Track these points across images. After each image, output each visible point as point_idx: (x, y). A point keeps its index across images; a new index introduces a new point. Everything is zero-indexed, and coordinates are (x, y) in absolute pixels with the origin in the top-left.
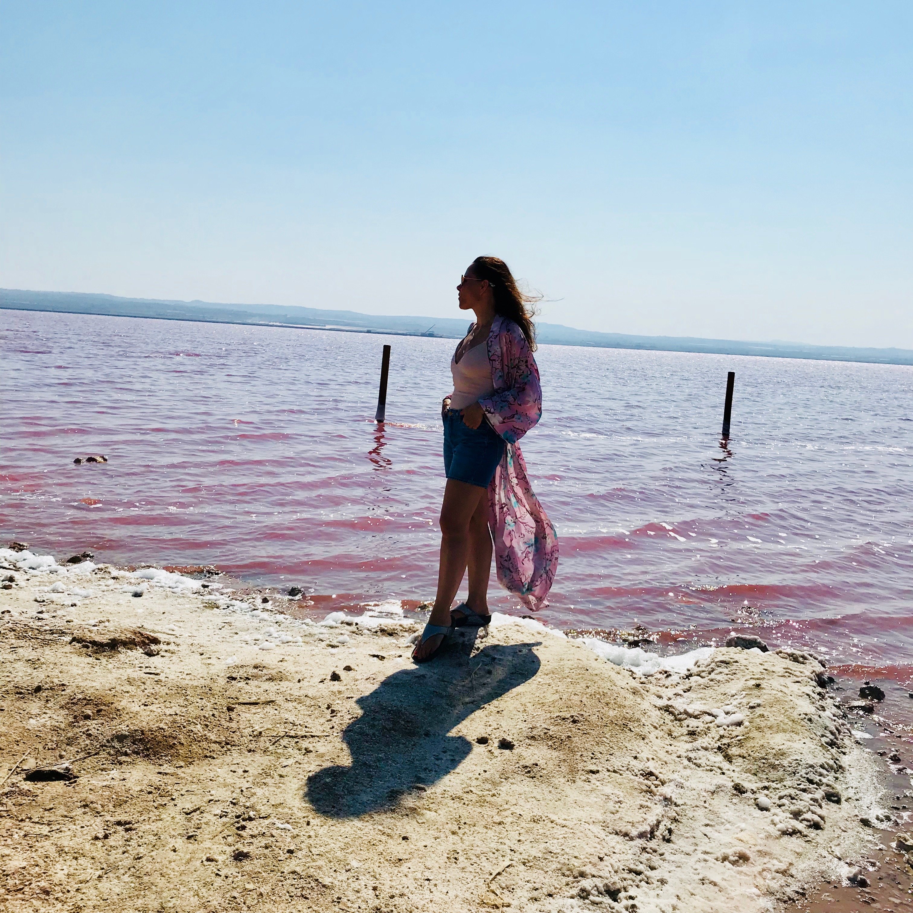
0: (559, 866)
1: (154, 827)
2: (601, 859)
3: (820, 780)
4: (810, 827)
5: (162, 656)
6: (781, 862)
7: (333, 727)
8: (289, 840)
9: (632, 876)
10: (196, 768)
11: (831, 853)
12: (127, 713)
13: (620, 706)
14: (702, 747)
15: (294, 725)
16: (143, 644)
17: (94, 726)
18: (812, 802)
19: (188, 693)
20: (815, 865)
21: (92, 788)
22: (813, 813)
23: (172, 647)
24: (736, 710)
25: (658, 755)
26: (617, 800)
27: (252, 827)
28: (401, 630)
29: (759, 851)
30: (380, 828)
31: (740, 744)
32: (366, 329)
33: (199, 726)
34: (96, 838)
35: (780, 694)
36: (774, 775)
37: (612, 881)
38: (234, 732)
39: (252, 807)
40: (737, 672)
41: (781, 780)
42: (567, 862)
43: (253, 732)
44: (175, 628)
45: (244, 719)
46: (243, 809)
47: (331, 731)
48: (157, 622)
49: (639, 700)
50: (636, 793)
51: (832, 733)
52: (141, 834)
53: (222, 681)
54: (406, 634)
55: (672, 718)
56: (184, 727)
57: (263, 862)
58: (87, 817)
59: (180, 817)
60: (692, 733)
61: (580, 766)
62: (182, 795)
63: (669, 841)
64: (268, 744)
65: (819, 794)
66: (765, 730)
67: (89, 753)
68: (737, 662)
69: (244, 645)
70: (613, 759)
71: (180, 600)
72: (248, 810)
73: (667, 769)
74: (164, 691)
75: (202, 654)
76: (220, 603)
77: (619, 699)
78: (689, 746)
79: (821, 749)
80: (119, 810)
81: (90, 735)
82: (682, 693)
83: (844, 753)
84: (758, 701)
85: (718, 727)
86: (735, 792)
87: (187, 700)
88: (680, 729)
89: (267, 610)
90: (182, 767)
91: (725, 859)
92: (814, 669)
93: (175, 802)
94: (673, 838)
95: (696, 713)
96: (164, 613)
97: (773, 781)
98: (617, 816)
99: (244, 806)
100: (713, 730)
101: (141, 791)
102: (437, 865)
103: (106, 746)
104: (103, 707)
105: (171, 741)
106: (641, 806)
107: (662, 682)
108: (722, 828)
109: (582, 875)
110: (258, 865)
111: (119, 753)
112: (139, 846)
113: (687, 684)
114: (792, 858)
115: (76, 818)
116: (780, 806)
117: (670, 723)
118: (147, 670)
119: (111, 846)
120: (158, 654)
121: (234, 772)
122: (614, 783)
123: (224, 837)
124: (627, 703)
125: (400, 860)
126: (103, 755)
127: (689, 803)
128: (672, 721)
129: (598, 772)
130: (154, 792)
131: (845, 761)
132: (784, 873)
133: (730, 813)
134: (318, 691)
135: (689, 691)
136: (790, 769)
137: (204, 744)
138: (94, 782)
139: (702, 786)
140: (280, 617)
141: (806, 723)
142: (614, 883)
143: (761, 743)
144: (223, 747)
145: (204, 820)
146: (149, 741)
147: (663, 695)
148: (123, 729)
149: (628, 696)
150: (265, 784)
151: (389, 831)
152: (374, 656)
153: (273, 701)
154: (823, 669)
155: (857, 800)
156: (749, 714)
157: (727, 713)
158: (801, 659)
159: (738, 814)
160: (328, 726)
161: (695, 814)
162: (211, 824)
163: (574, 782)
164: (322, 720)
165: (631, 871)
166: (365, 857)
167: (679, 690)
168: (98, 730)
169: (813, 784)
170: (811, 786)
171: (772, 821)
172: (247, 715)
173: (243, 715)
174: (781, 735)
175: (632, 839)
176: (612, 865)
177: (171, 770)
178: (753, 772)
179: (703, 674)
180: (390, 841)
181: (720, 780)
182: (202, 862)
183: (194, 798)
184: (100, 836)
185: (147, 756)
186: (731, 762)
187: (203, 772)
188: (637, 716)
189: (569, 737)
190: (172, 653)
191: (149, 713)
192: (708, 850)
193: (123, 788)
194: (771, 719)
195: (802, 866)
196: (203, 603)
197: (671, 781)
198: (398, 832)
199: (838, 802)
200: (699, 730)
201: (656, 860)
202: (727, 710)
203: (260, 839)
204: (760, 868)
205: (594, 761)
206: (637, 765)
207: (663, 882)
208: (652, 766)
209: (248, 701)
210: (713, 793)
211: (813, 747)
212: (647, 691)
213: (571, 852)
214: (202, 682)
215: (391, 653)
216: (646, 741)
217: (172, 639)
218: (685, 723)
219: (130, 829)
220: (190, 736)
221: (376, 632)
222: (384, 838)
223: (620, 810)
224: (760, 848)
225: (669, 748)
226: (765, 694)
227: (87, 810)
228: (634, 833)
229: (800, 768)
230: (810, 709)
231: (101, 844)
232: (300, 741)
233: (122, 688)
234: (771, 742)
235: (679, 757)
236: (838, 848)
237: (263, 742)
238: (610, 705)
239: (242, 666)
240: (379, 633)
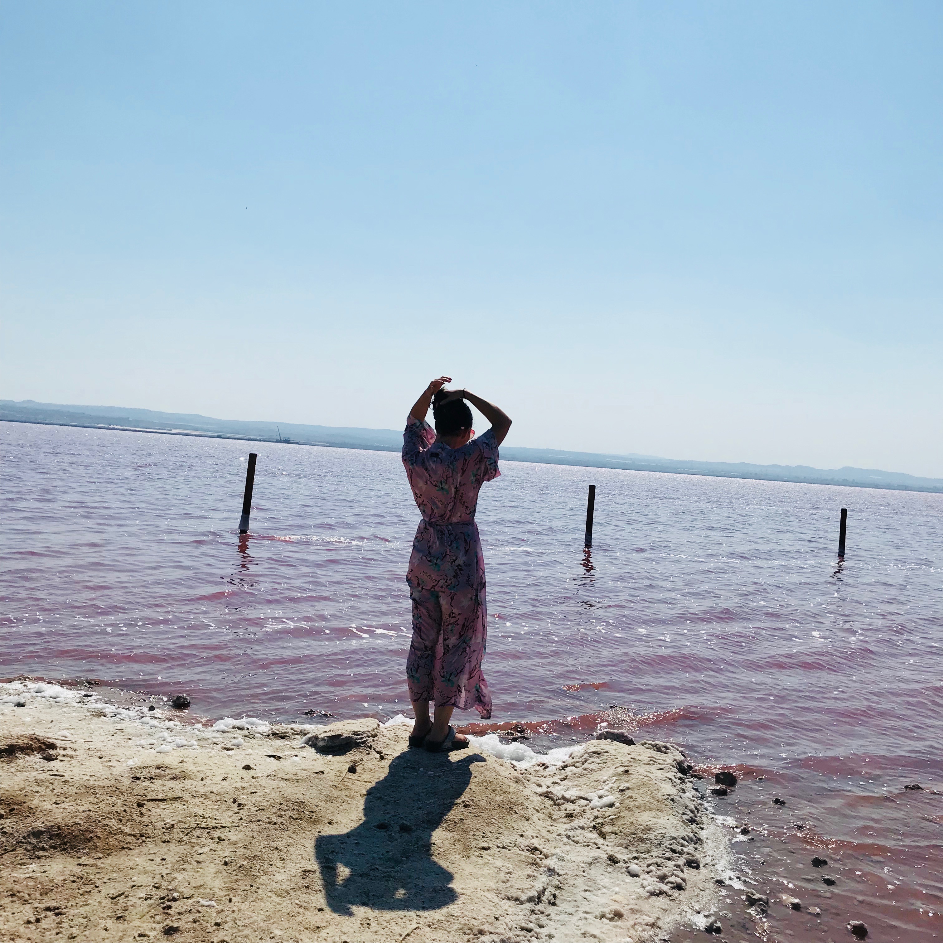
0: (460, 926)
1: (83, 910)
2: (497, 919)
3: (682, 850)
4: (674, 888)
5: (61, 761)
6: (649, 916)
7: (241, 819)
8: (215, 915)
9: (524, 933)
10: (114, 859)
11: (692, 908)
12: (41, 811)
13: (505, 793)
14: (579, 827)
15: (204, 817)
16: (40, 750)
17: (8, 824)
18: (675, 868)
19: (97, 791)
20: (678, 918)
21: (16, 880)
22: (676, 876)
23: (69, 752)
24: (608, 794)
25: (541, 834)
26: (508, 871)
27: (176, 907)
28: (293, 733)
29: (631, 909)
30: (297, 902)
31: (613, 822)
32: (216, 434)
33: (113, 820)
34: (29, 922)
35: (646, 778)
36: (642, 847)
37: (508, 936)
38: (147, 826)
39: (175, 890)
40: (607, 761)
41: (649, 851)
42: (467, 922)
43: (165, 824)
44: (68, 735)
45: (154, 814)
46: (166, 892)
47: (240, 822)
48: (47, 730)
49: (521, 788)
50: (523, 865)
51: (692, 811)
52: (70, 917)
53: (127, 782)
54: (298, 737)
55: (552, 803)
56: (99, 822)
57: (193, 935)
58: (16, 905)
59: (107, 901)
60: (570, 816)
61: (473, 844)
62: (105, 883)
63: (554, 904)
64: (181, 835)
65: (681, 861)
66: (634, 809)
67: (5, 850)
68: (607, 752)
69: (140, 748)
70: (502, 837)
71: (65, 709)
72: (171, 892)
73: (549, 845)
74: (73, 790)
75: (101, 758)
76: (107, 711)
77: (503, 787)
78: (568, 826)
79: (682, 824)
80: (45, 898)
81: (5, 833)
82: (559, 781)
83: (702, 829)
84: (627, 785)
85: (593, 809)
86: (609, 862)
87: (97, 798)
88: (559, 812)
89: (155, 718)
90: (100, 858)
91: (603, 916)
92: (676, 758)
93: (99, 889)
94: (557, 902)
95: (573, 798)
96: (52, 721)
97: (642, 853)
98: (508, 884)
99: (167, 889)
100: (588, 812)
101: (65, 880)
102: (352, 930)
103: (23, 843)
104: (15, 807)
105: (88, 835)
106: (529, 875)
107: (540, 774)
108: (599, 892)
109: (481, 932)
110: (189, 937)
111: (35, 848)
112: (72, 927)
113: (563, 774)
114: (659, 914)
115: (6, 905)
116: (648, 873)
117: (550, 808)
118: (51, 773)
119: (44, 929)
120: (56, 759)
121: (153, 860)
122: (504, 857)
123: (152, 917)
124: (511, 790)
125: (318, 927)
126: (20, 851)
127: (569, 873)
128: (552, 806)
129: (489, 848)
130: (77, 880)
131: (703, 834)
132: (653, 925)
133: (606, 880)
134: (222, 788)
135: (565, 779)
136: (656, 841)
137: (120, 837)
138: (16, 875)
139: (580, 859)
140: (170, 724)
141: (669, 802)
142: (509, 938)
143: (631, 820)
144: (138, 839)
145: (129, 903)
146: (65, 836)
147: (542, 784)
148: (39, 825)
149: (511, 784)
150: (184, 869)
151: (306, 904)
152: (270, 756)
153: (179, 798)
154: (683, 758)
155: (713, 865)
156: (619, 796)
157: (600, 797)
158: (663, 749)
159: (612, 881)
160: (236, 818)
161: (575, 882)
162: (137, 906)
163: (469, 857)
164: (230, 813)
165: (522, 929)
166: (286, 927)
167: (557, 779)
168: (13, 828)
169: (676, 853)
170: (674, 855)
171: (642, 885)
172: (157, 810)
173: (153, 810)
174: (648, 813)
175: (522, 903)
176: (506, 924)
177: (91, 861)
178: (624, 846)
179: (577, 765)
180: (307, 912)
181: (597, 853)
182: (135, 937)
183: (116, 885)
184: (33, 919)
185: (65, 849)
186: (605, 838)
187: (123, 862)
188: (520, 801)
189: (462, 819)
190: (71, 757)
191: (62, 810)
192: (588, 911)
193: (47, 878)
194: (639, 800)
195: (668, 919)
196: (89, 711)
197: (553, 855)
198: (313, 905)
199: (697, 867)
200: (575, 812)
201: (544, 920)
202: (600, 794)
203: (187, 915)
204: (632, 922)
205: (485, 839)
206: (523, 842)
207: (550, 936)
208: (536, 843)
209: (156, 798)
210: (590, 864)
211: (675, 822)
212: (528, 781)
213: (470, 914)
214: (108, 783)
215: (286, 753)
216: (530, 822)
217: (68, 745)
218: (563, 807)
219: (60, 914)
220: (106, 829)
221: (268, 736)
222: (301, 910)
223: (510, 879)
224: (633, 907)
225: (551, 828)
226: (633, 779)
227: (15, 898)
228: (524, 897)
229: (664, 840)
230: (673, 791)
231: (34, 927)
232: (212, 831)
233: (31, 788)
234: (640, 820)
235: (559, 835)
236: (697, 904)
237: (176, 834)
238: (496, 792)
239: (145, 767)
240: (271, 737)
